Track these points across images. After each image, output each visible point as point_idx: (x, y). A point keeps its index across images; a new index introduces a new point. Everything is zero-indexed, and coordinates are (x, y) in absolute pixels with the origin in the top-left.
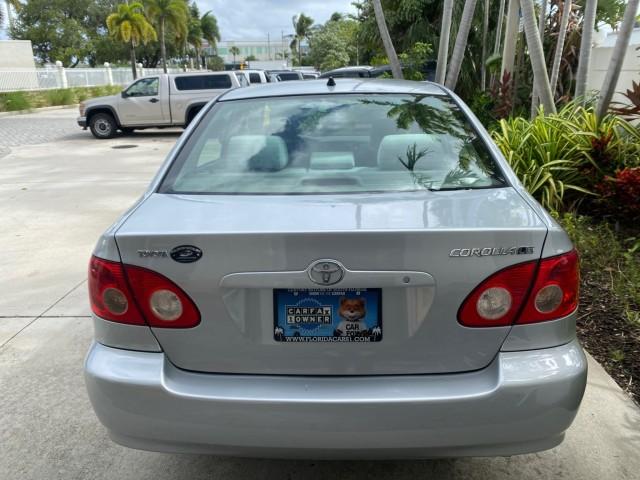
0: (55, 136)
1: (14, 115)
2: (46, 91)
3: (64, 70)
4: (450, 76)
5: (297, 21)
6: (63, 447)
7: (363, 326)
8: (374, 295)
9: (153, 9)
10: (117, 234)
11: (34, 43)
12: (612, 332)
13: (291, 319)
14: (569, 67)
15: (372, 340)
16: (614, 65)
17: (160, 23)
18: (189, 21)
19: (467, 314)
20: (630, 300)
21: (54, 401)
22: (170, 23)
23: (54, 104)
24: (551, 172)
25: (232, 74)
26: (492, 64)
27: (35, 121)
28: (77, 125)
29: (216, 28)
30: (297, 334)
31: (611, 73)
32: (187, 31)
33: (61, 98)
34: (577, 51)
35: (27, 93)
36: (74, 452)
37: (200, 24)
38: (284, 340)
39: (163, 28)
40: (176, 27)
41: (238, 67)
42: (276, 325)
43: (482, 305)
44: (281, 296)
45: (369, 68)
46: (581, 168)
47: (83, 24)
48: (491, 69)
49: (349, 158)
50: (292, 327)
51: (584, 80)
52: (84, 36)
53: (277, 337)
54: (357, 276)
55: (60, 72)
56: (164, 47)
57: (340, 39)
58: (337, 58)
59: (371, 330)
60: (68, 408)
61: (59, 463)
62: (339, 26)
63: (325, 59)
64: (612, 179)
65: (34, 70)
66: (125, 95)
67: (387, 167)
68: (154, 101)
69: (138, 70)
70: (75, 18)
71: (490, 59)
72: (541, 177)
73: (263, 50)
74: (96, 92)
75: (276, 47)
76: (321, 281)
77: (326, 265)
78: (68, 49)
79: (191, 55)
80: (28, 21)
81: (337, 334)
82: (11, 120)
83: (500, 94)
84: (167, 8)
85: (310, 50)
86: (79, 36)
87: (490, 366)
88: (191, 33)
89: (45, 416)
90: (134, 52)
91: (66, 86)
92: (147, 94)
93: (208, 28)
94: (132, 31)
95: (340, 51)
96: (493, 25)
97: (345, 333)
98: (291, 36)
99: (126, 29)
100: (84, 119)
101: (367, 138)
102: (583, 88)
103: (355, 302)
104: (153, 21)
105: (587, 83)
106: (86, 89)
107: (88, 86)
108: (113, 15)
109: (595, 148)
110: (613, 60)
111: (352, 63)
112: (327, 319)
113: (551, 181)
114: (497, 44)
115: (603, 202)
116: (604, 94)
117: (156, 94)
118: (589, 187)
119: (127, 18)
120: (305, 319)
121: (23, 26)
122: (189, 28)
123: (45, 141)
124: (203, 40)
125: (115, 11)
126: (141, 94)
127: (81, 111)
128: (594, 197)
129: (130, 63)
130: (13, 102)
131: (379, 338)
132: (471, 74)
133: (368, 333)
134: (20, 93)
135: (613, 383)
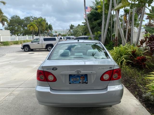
0: (15, 51)
1: (5, 47)
2: (13, 41)
3: (17, 37)
4: (104, 38)
5: (70, 26)
6: (26, 110)
7: (84, 81)
8: (86, 75)
9: (38, 23)
10: (43, 66)
11: (10, 31)
12: (136, 89)
13: (72, 80)
14: (130, 36)
15: (86, 83)
16: (138, 36)
17: (39, 27)
18: (46, 26)
19: (102, 79)
20: (140, 83)
21: (23, 103)
22: (42, 26)
23: (15, 44)
24: (124, 58)
25: (56, 38)
26: (113, 35)
27: (10, 48)
28: (21, 49)
29: (52, 27)
30: (73, 83)
31: (138, 37)
32: (45, 28)
33: (16, 43)
34: (131, 33)
35: (9, 42)
36: (28, 111)
37: (48, 26)
38: (71, 84)
39: (40, 27)
40: (43, 27)
41: (56, 36)
42: (69, 81)
43: (104, 77)
44: (70, 76)
45: (86, 36)
46: (131, 57)
47: (22, 26)
48: (113, 36)
49: (82, 54)
50: (72, 81)
51: (132, 39)
52: (22, 29)
53: (70, 83)
54: (83, 72)
55: (16, 37)
56: (40, 32)
57: (80, 30)
58: (79, 34)
59: (86, 82)
60: (26, 104)
61: (26, 113)
62: (79, 27)
63: (77, 34)
64: (136, 59)
65: (10, 37)
66: (32, 42)
67: (89, 56)
68: (38, 43)
69: (34, 36)
70: (20, 25)
71: (113, 34)
72: (122, 59)
73: (62, 32)
74: (24, 42)
75: (65, 31)
76: (77, 73)
77: (78, 70)
78: (18, 32)
79: (46, 33)
80: (9, 26)
81: (80, 82)
82: (5, 48)
83: (115, 42)
84: (41, 23)
85: (73, 32)
86: (21, 29)
87: (106, 88)
88: (46, 28)
89: (21, 105)
90: (33, 32)
91: (17, 40)
92: (37, 42)
93: (50, 27)
94: (33, 28)
95: (80, 32)
96: (113, 27)
97: (81, 82)
98: (69, 29)
99: (31, 28)
100: (22, 47)
101: (85, 51)
102: (132, 41)
103: (83, 77)
104: (38, 26)
105: (133, 40)
106: (22, 41)
107: (22, 40)
108: (29, 25)
109: (133, 53)
110: (138, 35)
111: (82, 35)
112: (78, 80)
113: (124, 59)
114: (114, 31)
115: (135, 64)
116: (136, 42)
117: (39, 42)
118: (132, 61)
119: (32, 25)
120: (74, 80)
121: (8, 27)
122: (46, 27)
123: (13, 52)
124: (49, 30)
125: (29, 24)
126: (35, 42)
127: (22, 46)
128: (133, 63)
129: (32, 35)
130: (5, 44)
131: (87, 83)
132: (109, 37)
133: (85, 82)
134: (7, 42)
135: (135, 98)
